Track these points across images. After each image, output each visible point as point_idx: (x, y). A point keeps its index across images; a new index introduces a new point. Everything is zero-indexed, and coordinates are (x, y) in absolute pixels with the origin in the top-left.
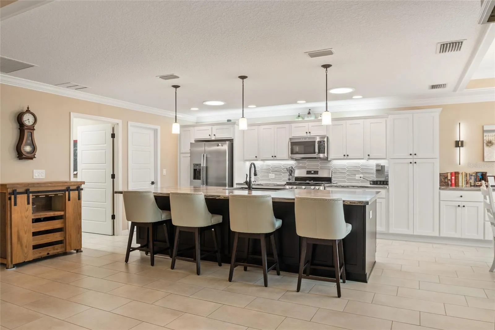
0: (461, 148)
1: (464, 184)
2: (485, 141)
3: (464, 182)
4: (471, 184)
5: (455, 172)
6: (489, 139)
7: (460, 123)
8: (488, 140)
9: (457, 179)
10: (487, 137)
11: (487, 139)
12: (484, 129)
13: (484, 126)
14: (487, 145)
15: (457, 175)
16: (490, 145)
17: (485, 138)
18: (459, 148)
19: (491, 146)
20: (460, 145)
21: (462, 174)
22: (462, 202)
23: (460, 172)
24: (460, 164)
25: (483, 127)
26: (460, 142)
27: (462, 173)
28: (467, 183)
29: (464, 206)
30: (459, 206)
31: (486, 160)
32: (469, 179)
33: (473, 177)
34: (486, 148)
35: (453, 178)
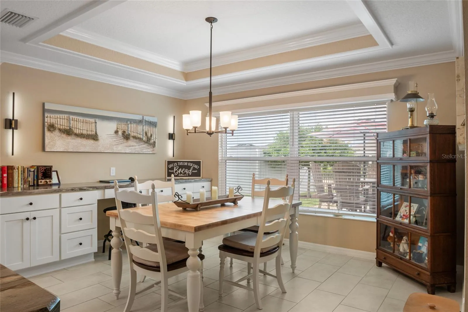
0: (15, 131)
1: (21, 185)
2: (46, 124)
3: (21, 181)
4: (29, 184)
5: (8, 167)
6: (52, 122)
7: (14, 94)
8: (50, 123)
9: (10, 177)
10: (49, 118)
11: (49, 121)
12: (46, 107)
13: (46, 104)
14: (49, 130)
15: (10, 171)
16: (52, 129)
17: (46, 120)
18: (11, 130)
19: (53, 131)
20: (13, 126)
21: (18, 169)
22: (31, 212)
23: (16, 165)
24: (13, 154)
25: (44, 104)
26: (13, 122)
27: (18, 167)
28: (25, 183)
29: (35, 218)
30: (28, 219)
31: (47, 149)
32: (27, 177)
33: (32, 174)
34: (47, 134)
35: (5, 175)
